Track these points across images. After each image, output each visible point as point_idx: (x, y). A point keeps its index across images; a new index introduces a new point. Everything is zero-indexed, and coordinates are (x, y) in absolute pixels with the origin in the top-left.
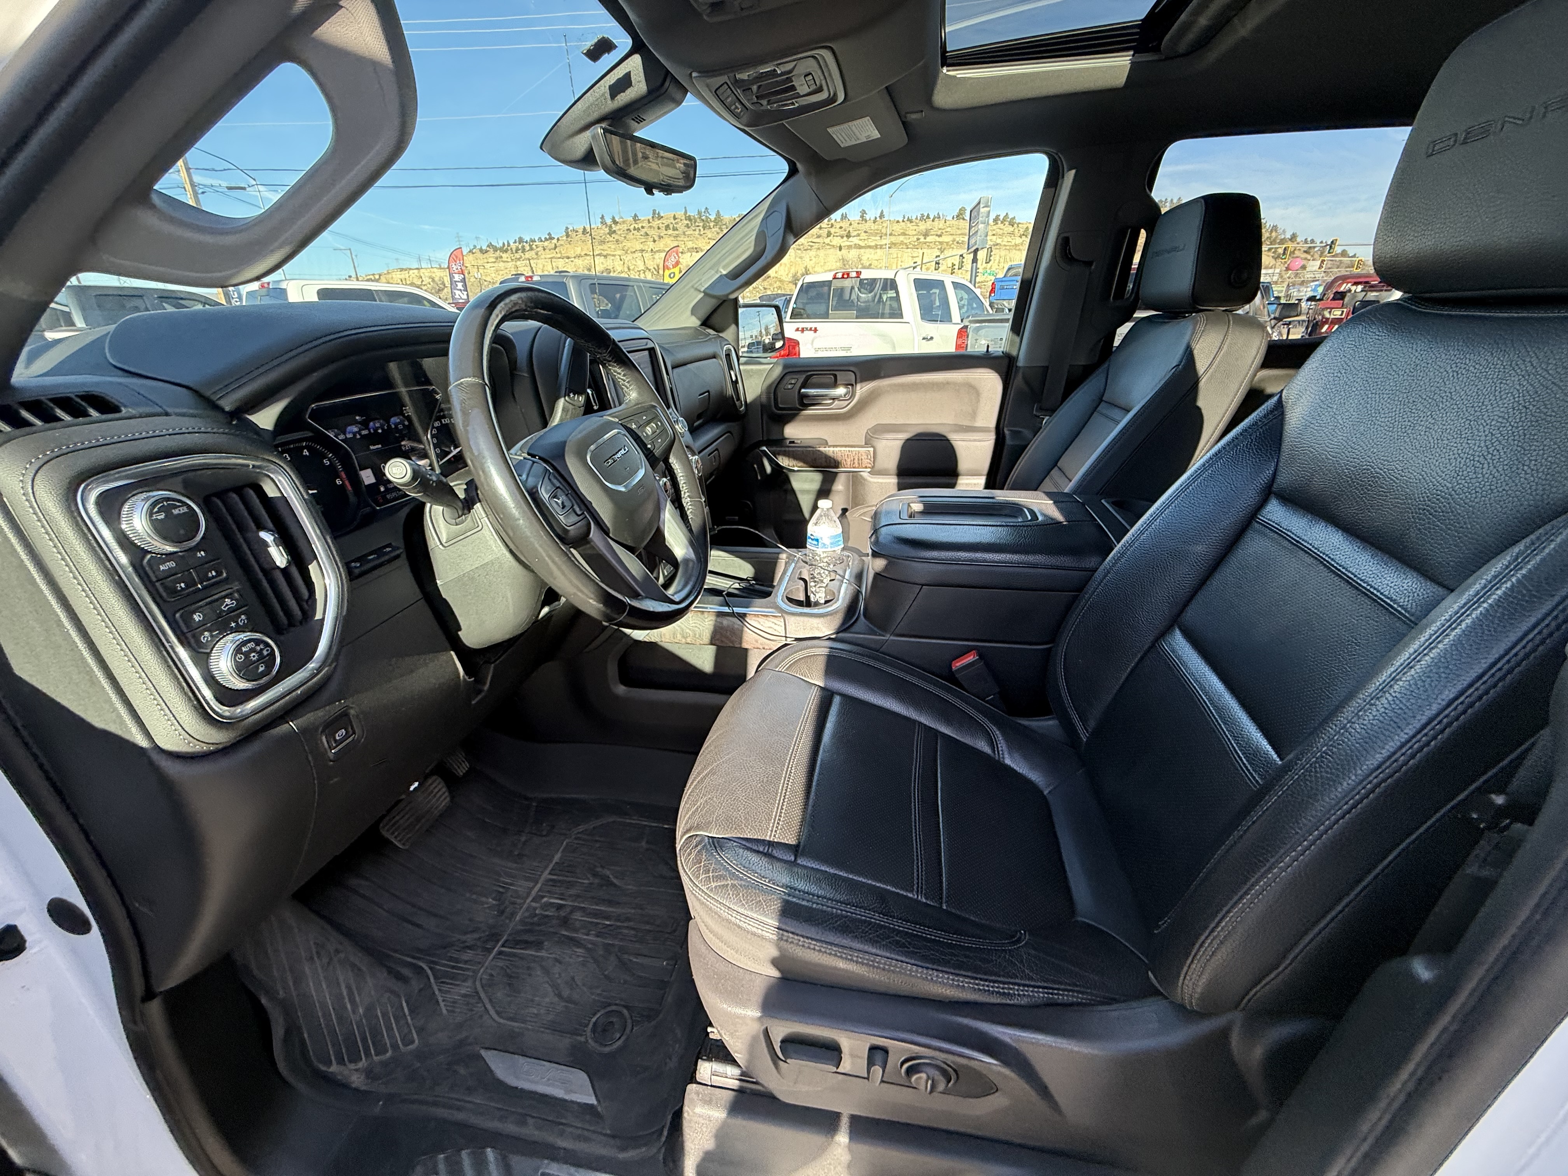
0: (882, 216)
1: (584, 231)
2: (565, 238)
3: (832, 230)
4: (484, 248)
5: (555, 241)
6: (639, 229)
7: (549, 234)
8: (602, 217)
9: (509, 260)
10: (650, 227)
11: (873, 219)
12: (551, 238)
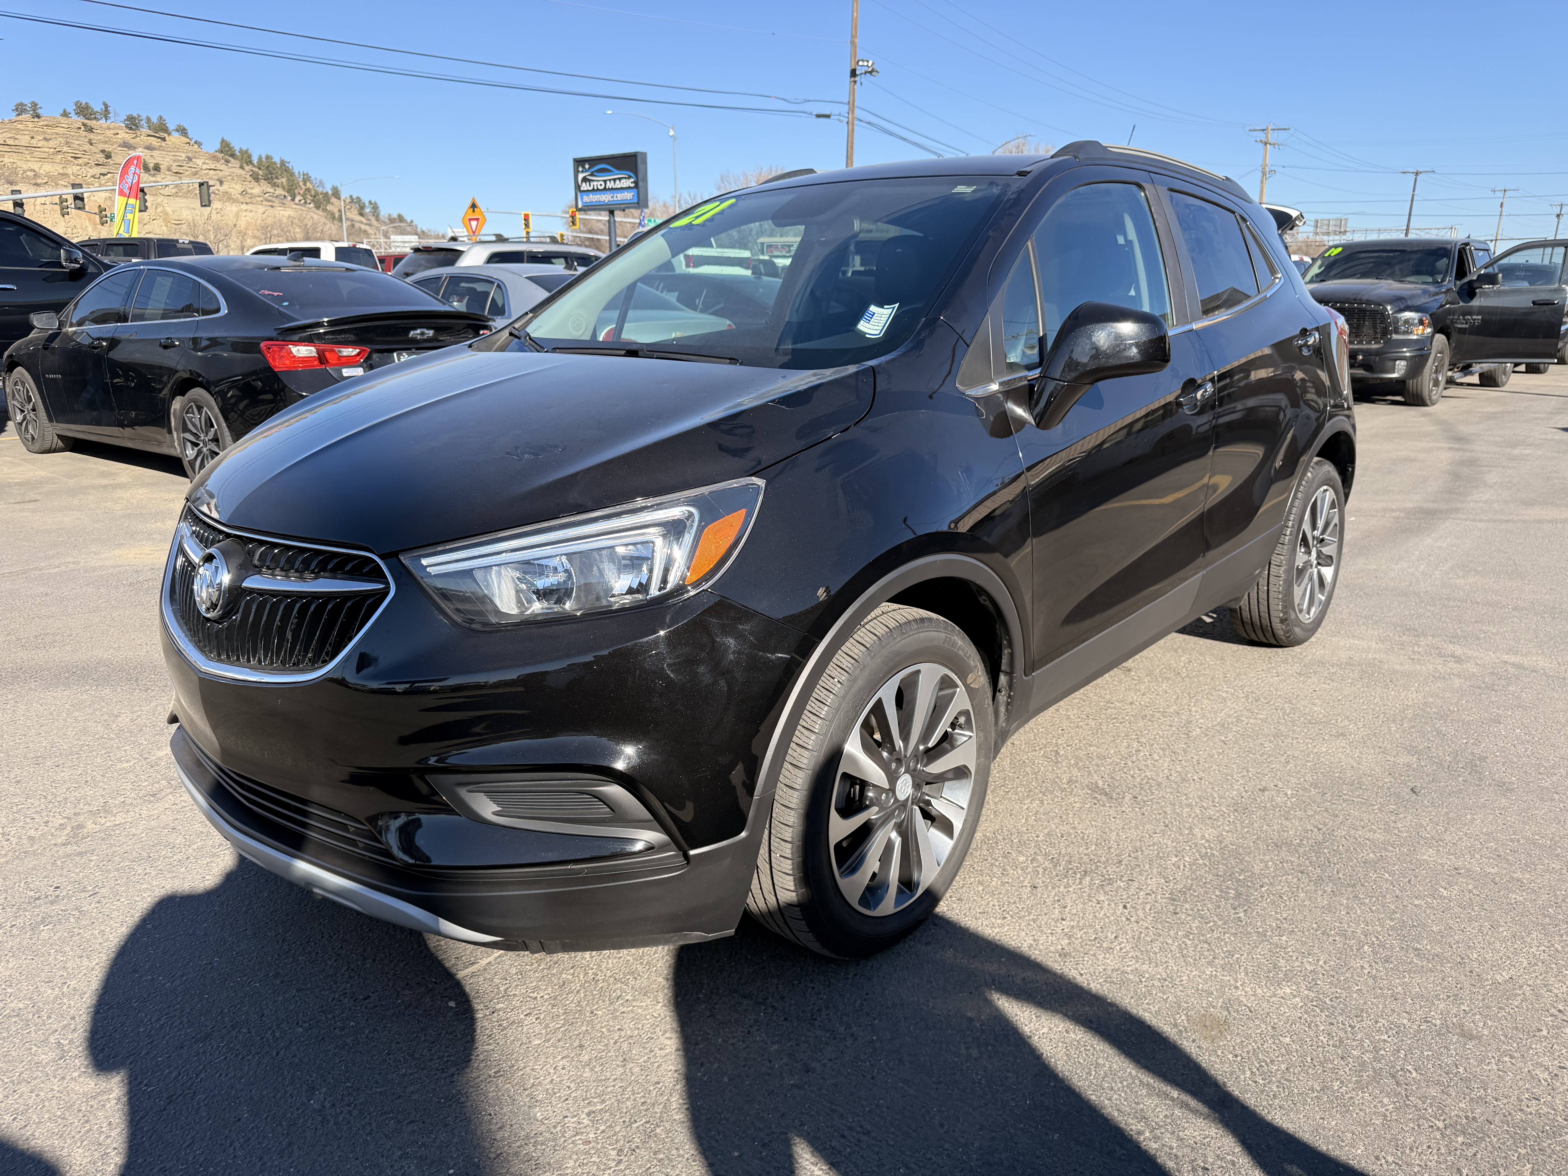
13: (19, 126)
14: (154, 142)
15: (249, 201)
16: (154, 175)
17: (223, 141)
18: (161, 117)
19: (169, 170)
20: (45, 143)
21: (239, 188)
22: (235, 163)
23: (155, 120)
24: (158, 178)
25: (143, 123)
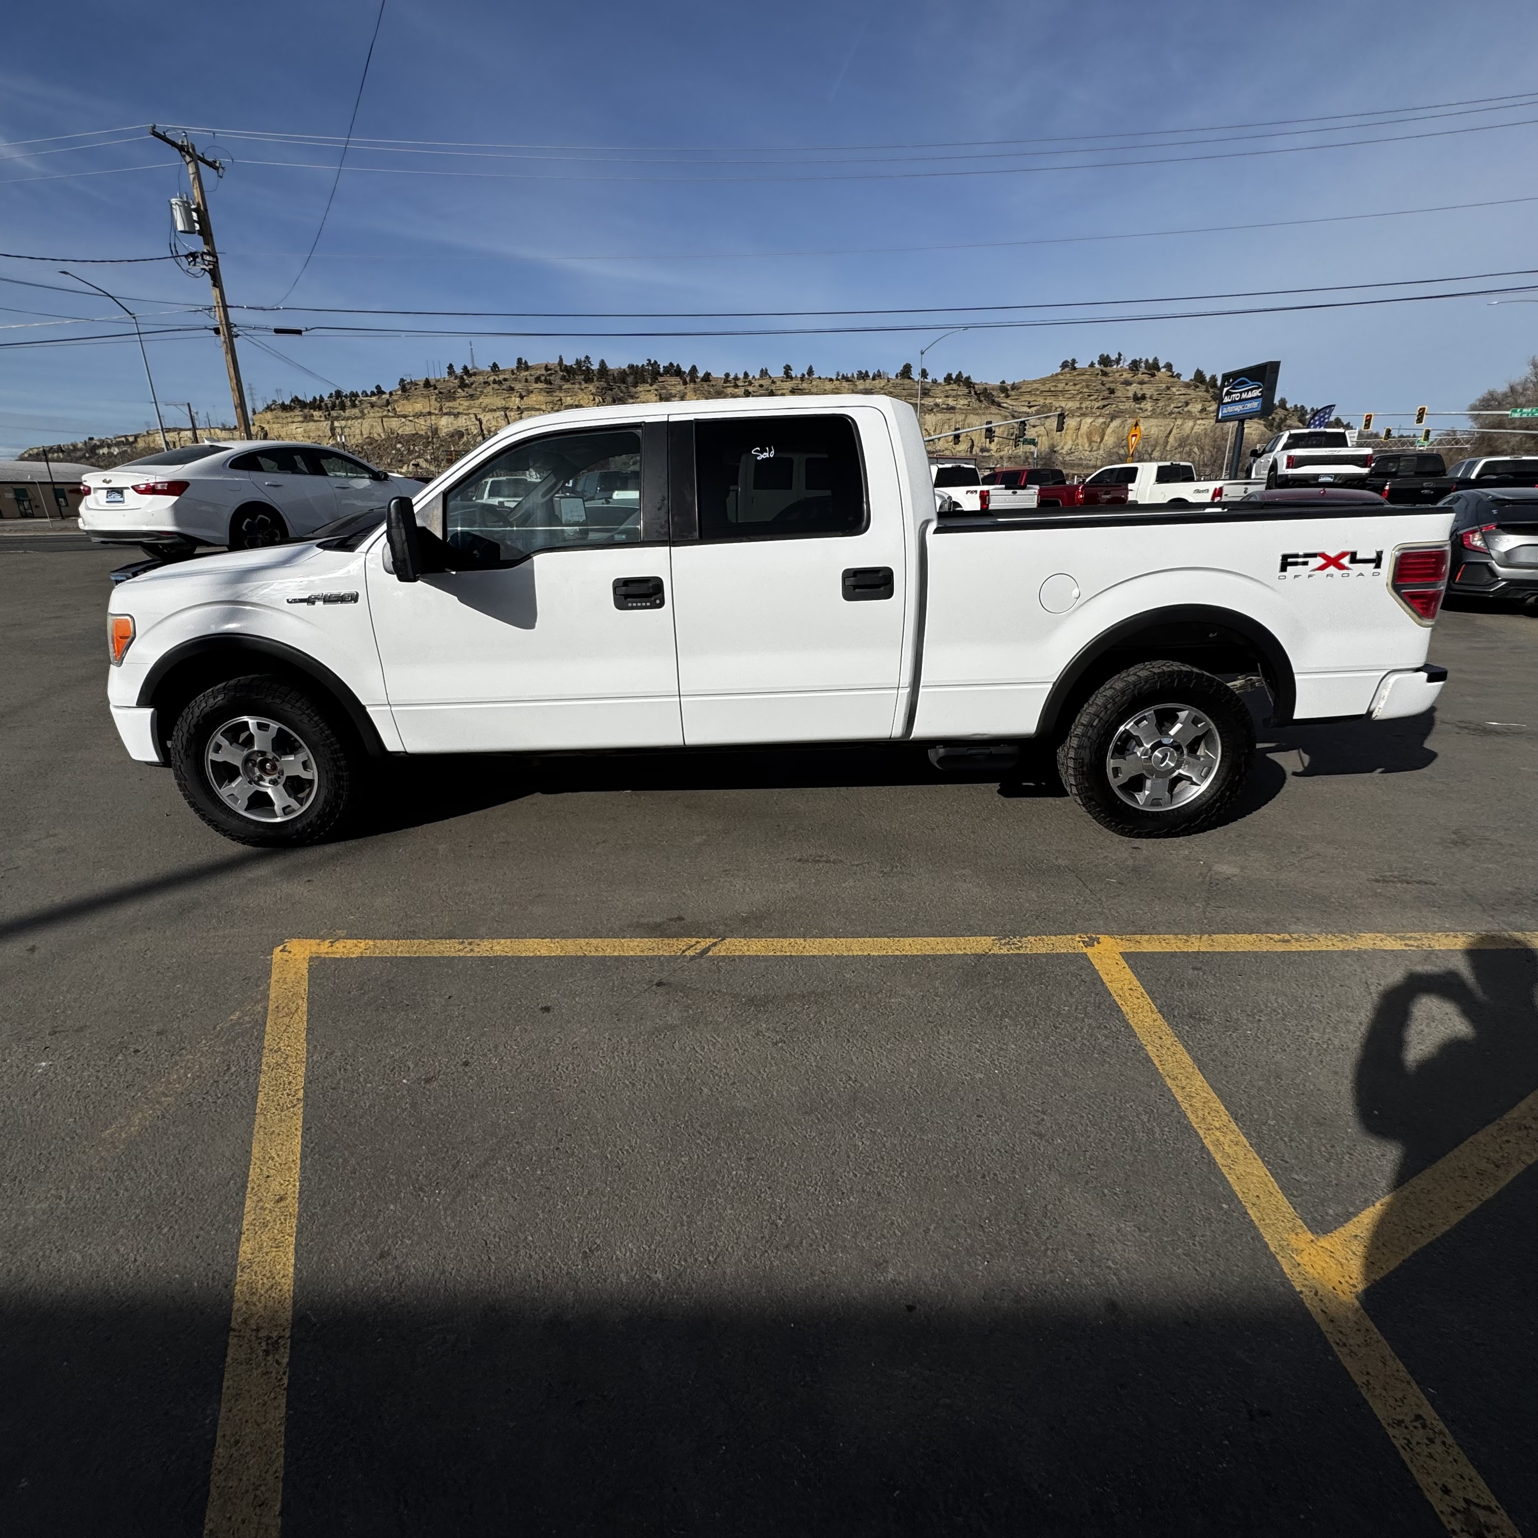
0: (810, 372)
1: (427, 384)
2: (400, 392)
3: (750, 389)
4: (287, 402)
5: (386, 396)
6: (500, 383)
7: (378, 387)
8: (451, 367)
9: (323, 419)
10: (515, 380)
11: (799, 376)
12: (380, 392)
13: (1061, 377)
14: (1146, 378)
15: (1204, 416)
16: (1140, 404)
17: (1198, 371)
18: (1156, 359)
19: (1151, 398)
20: (1073, 387)
21: (1199, 407)
22: (1203, 388)
23: (1151, 361)
24: (1142, 406)
25: (1143, 365)
